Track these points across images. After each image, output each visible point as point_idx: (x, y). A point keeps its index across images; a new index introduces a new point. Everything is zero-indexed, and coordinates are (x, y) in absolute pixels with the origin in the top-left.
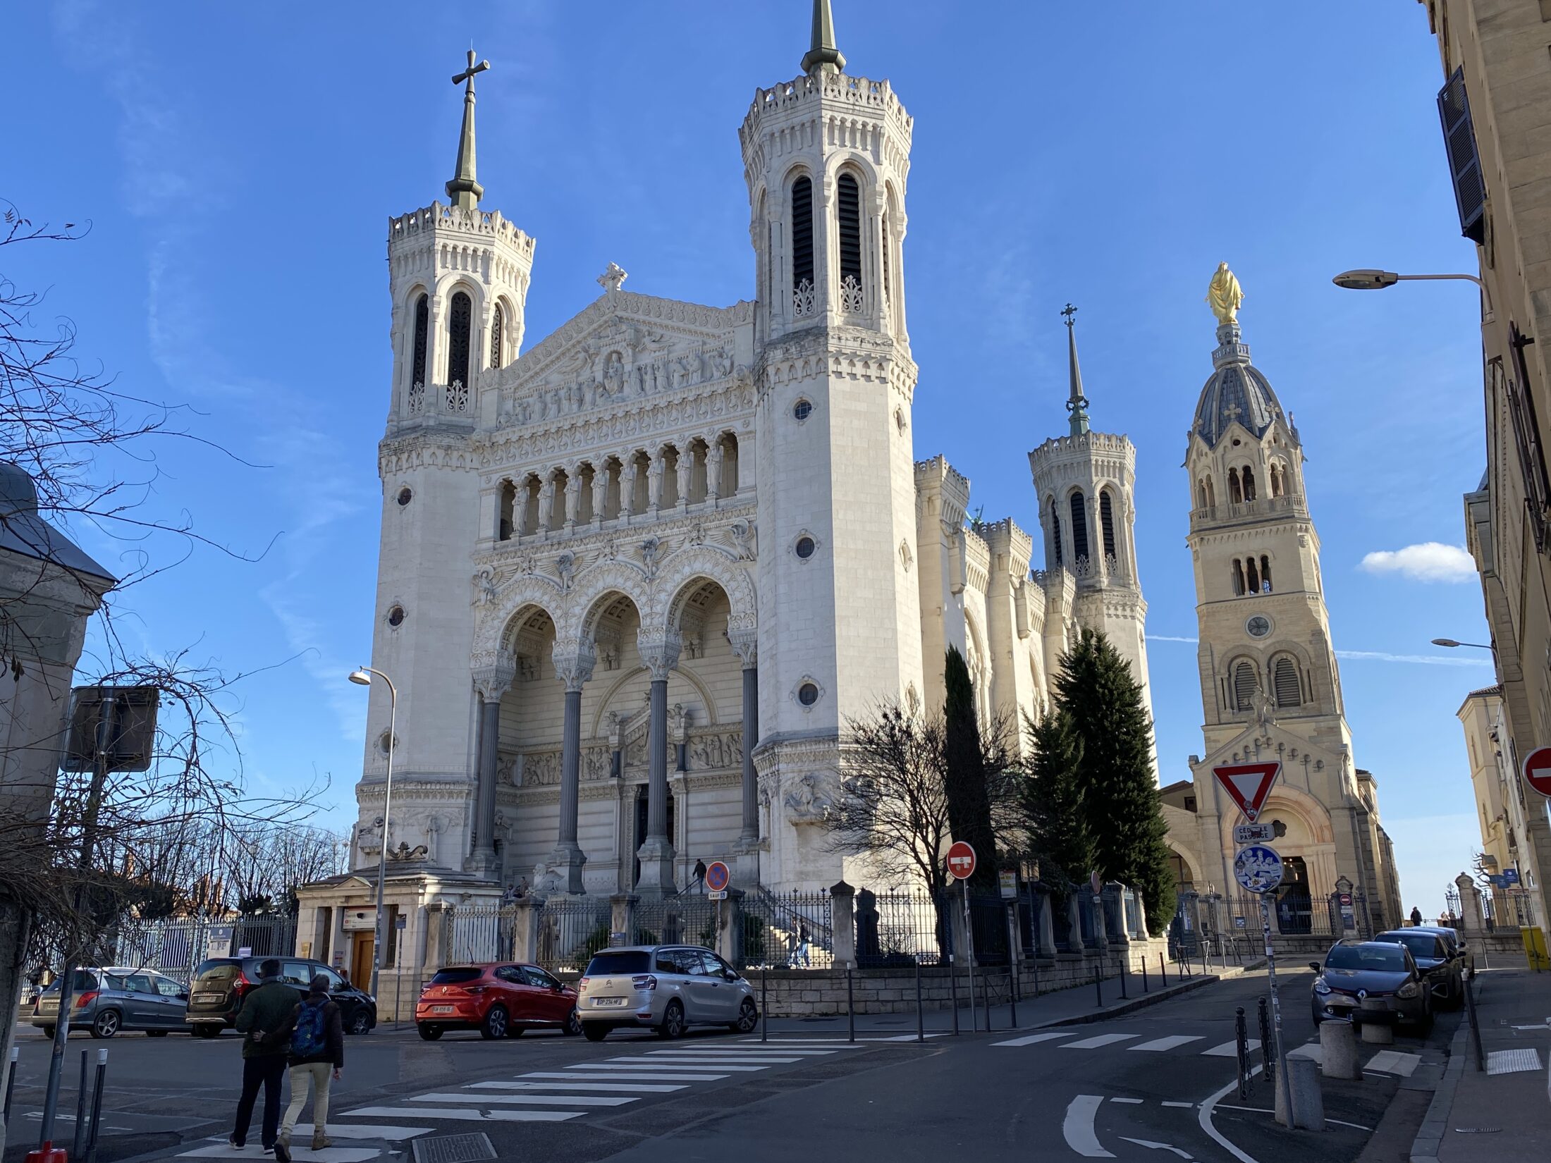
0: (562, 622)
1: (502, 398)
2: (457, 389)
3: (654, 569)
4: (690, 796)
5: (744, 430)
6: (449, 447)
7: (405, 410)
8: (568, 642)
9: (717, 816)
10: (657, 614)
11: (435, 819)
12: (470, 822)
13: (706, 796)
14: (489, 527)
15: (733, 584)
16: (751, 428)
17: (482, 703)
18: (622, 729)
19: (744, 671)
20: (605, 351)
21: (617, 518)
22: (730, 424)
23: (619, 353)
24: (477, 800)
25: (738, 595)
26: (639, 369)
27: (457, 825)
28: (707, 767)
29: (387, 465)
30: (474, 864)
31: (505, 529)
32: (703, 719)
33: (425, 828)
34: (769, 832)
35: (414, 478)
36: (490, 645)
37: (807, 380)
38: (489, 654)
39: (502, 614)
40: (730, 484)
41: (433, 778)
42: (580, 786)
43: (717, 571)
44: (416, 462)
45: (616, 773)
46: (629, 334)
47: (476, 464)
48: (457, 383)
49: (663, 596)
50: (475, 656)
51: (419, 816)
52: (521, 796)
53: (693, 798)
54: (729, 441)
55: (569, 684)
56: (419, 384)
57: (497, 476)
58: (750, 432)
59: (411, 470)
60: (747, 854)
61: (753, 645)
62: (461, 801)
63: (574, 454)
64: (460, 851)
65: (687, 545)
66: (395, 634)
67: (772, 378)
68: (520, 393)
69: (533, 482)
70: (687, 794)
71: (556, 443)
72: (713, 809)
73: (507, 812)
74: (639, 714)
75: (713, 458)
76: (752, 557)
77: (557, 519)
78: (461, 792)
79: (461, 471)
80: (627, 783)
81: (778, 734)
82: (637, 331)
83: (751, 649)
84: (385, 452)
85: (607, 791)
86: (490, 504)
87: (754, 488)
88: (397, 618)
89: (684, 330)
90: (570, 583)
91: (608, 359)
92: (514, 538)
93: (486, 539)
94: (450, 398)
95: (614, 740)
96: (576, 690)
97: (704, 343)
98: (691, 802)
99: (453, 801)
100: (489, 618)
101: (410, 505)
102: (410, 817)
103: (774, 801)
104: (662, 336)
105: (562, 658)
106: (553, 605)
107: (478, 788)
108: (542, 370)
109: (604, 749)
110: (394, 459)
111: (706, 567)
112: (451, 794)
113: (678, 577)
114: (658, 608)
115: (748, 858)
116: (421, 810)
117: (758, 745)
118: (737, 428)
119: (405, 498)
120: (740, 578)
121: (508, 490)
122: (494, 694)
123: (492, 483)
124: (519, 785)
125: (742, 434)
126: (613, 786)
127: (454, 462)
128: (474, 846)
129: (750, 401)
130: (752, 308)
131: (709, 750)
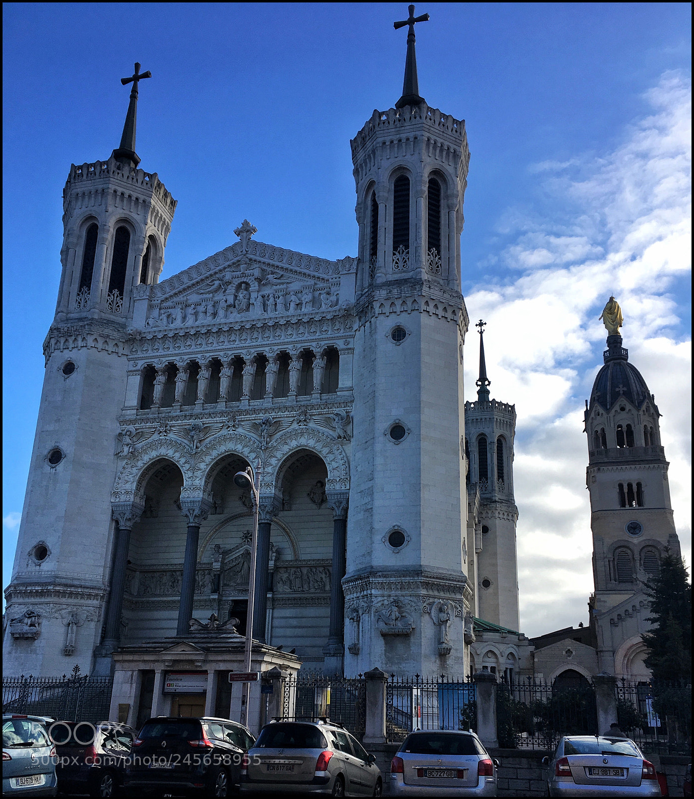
0: (190, 474)
1: (151, 307)
2: (116, 295)
3: (268, 439)
4: (275, 610)
5: (345, 347)
6: (108, 336)
7: (73, 305)
8: (196, 489)
9: (295, 627)
10: (268, 473)
11: (74, 615)
12: (102, 619)
13: (288, 612)
14: (133, 400)
15: (331, 457)
16: (350, 346)
17: (117, 530)
18: (223, 559)
19: (335, 521)
20: (236, 282)
21: (239, 400)
22: (334, 341)
23: (247, 284)
24: (108, 602)
25: (334, 465)
26: (263, 297)
27: (92, 620)
28: (290, 590)
29: (56, 344)
30: (104, 652)
31: (145, 401)
32: (288, 556)
33: (66, 621)
34: (358, 640)
35: (78, 356)
36: (128, 486)
37: (404, 314)
38: (127, 493)
39: (140, 464)
40: (330, 384)
41: (76, 583)
42: (195, 598)
43: (319, 446)
44: (80, 343)
45: (215, 590)
46: (257, 273)
47: (126, 352)
48: (116, 292)
49: (273, 461)
50: (116, 494)
51: (63, 611)
52: (137, 602)
53: (278, 613)
54: (332, 355)
55: (192, 520)
56: (85, 289)
57: (142, 362)
58: (350, 349)
59: (76, 349)
60: (333, 656)
61: (344, 502)
62: (96, 602)
63: (207, 352)
64: (92, 641)
65: (295, 426)
66: (53, 471)
67: (377, 310)
68: (164, 304)
69: (172, 370)
70: (273, 609)
71: (193, 343)
72: (294, 622)
73: (126, 614)
74: (237, 548)
75: (318, 365)
76: (346, 438)
77: (190, 397)
78: (97, 595)
79: (114, 355)
80: (224, 598)
81: (372, 567)
82: (263, 270)
83: (343, 505)
84: (56, 333)
85: (207, 603)
86: (136, 381)
87: (351, 389)
88: (56, 457)
89: (300, 273)
90: (199, 445)
91: (239, 287)
92: (154, 408)
93: (131, 408)
94: (110, 301)
95: (217, 566)
96: (197, 525)
97: (316, 284)
98: (275, 615)
99: (89, 602)
100: (130, 466)
101: (74, 375)
102: (55, 612)
103: (365, 618)
104: (282, 276)
105: (189, 500)
106: (183, 460)
107: (110, 593)
108: (184, 290)
109: (207, 572)
110: (62, 340)
111: (308, 442)
112: (89, 596)
113: (286, 448)
114: (269, 469)
115: (333, 660)
116: (65, 606)
117: (345, 577)
118: (340, 344)
119: (69, 368)
120: (337, 453)
121: (149, 374)
122: (128, 524)
123: (139, 367)
124: (135, 594)
125: (343, 350)
126: (214, 599)
127: (111, 348)
128: (103, 638)
129: (351, 327)
130: (356, 262)
131: (291, 578)
